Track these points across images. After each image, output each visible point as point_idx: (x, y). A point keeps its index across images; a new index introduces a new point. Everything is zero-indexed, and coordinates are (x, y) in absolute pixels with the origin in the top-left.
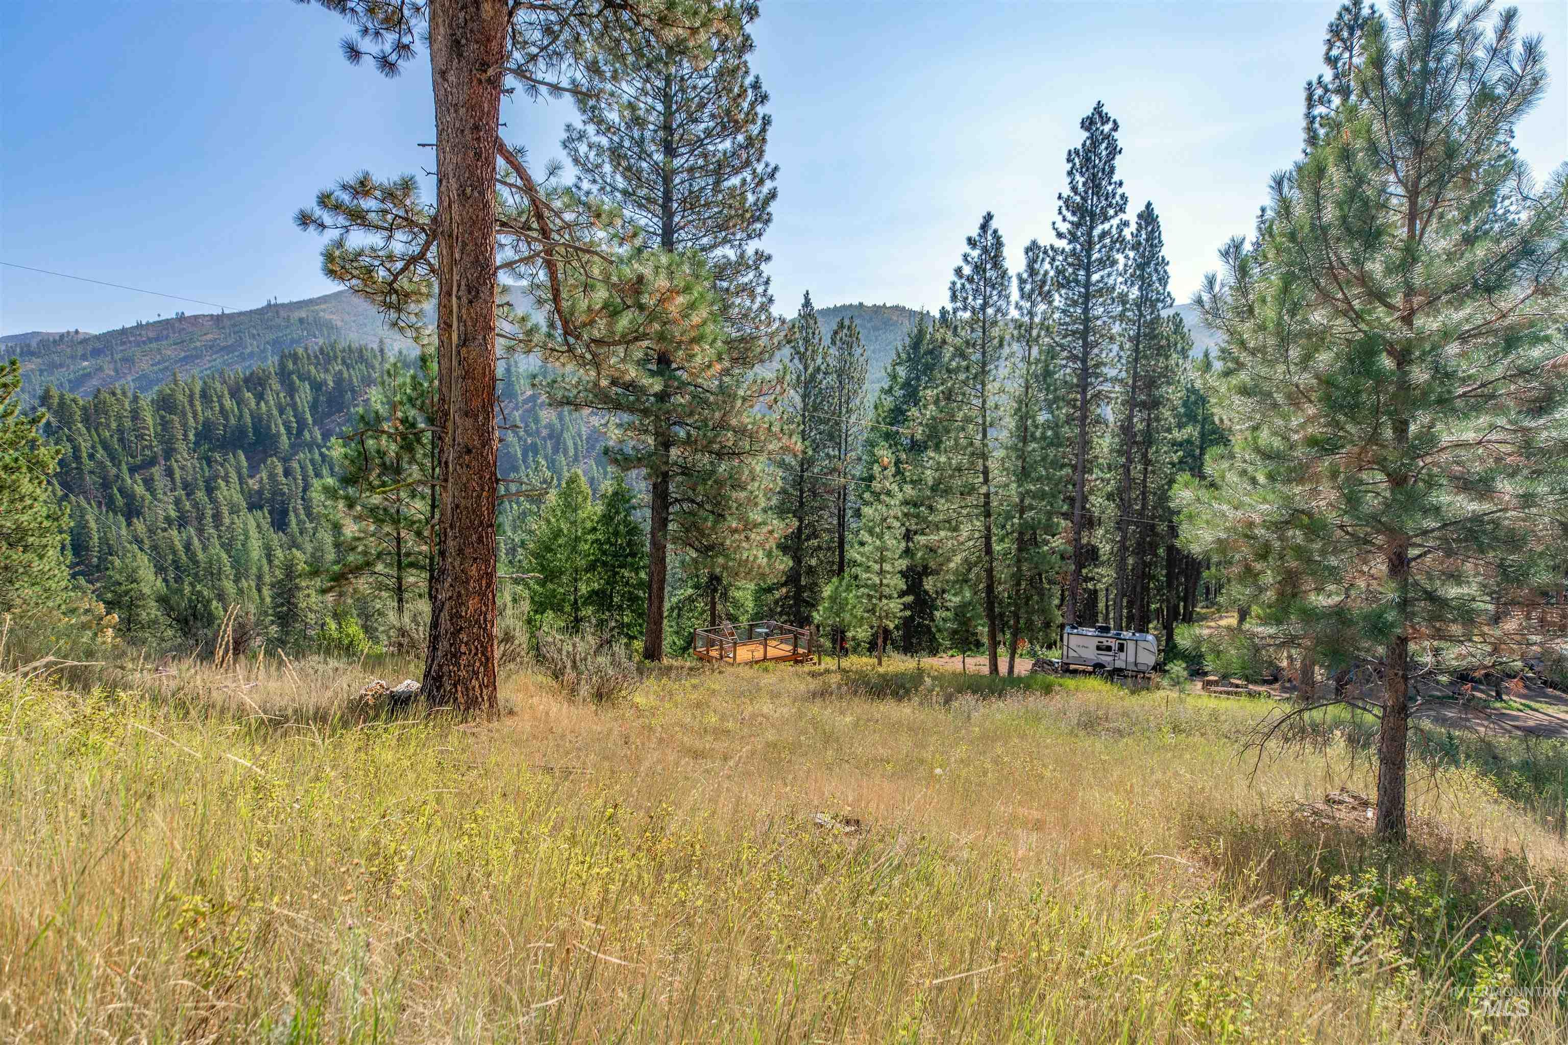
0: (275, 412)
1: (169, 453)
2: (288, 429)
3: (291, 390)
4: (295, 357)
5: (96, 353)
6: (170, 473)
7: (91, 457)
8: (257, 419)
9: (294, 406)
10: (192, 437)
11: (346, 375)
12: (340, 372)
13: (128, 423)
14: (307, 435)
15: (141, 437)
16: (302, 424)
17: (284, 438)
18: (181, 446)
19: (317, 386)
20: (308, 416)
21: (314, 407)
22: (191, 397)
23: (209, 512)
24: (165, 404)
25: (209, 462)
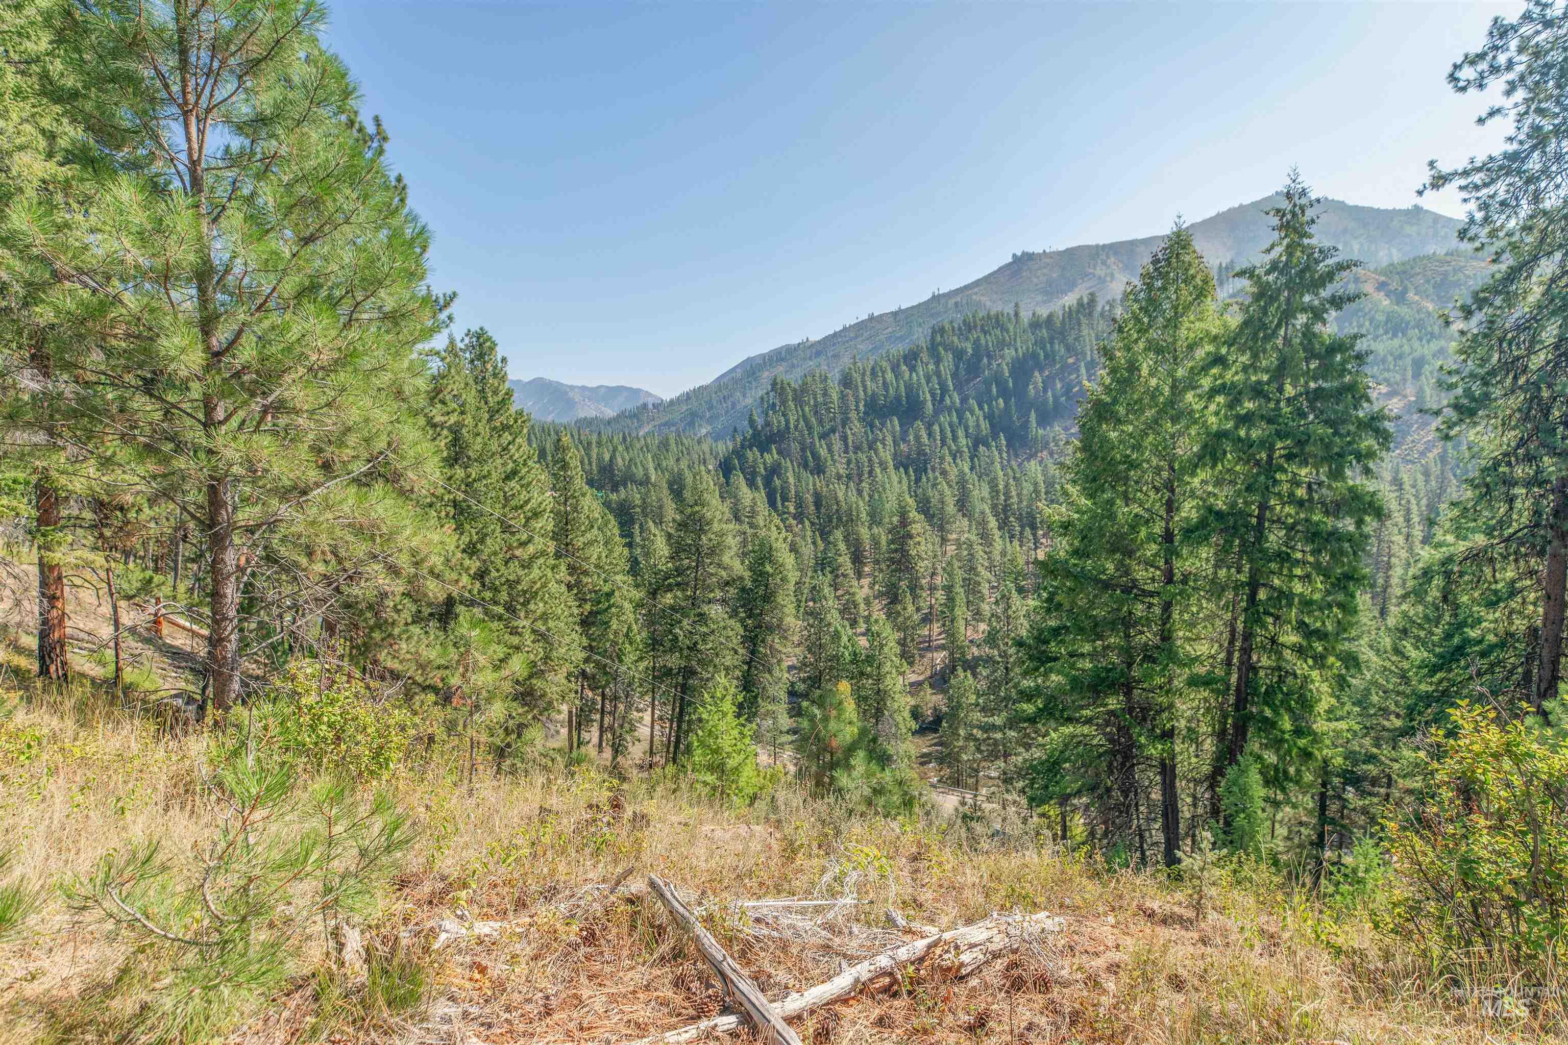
0: (923, 381)
1: (845, 422)
2: (933, 395)
3: (938, 361)
4: (942, 330)
5: (818, 354)
6: (844, 439)
7: (796, 427)
8: (909, 387)
9: (938, 374)
10: (862, 408)
11: (983, 342)
12: (978, 339)
13: (820, 399)
14: (948, 401)
15: (828, 410)
16: (944, 390)
17: (929, 405)
18: (853, 415)
19: (959, 355)
20: (950, 383)
21: (955, 376)
22: (864, 374)
23: (867, 469)
24: (846, 381)
25: (872, 426)
